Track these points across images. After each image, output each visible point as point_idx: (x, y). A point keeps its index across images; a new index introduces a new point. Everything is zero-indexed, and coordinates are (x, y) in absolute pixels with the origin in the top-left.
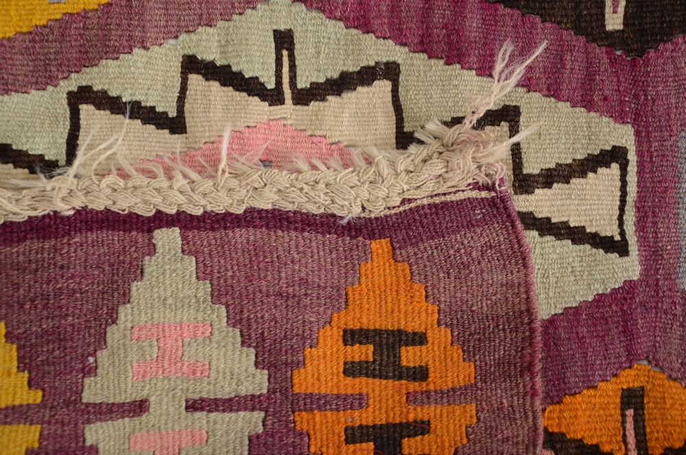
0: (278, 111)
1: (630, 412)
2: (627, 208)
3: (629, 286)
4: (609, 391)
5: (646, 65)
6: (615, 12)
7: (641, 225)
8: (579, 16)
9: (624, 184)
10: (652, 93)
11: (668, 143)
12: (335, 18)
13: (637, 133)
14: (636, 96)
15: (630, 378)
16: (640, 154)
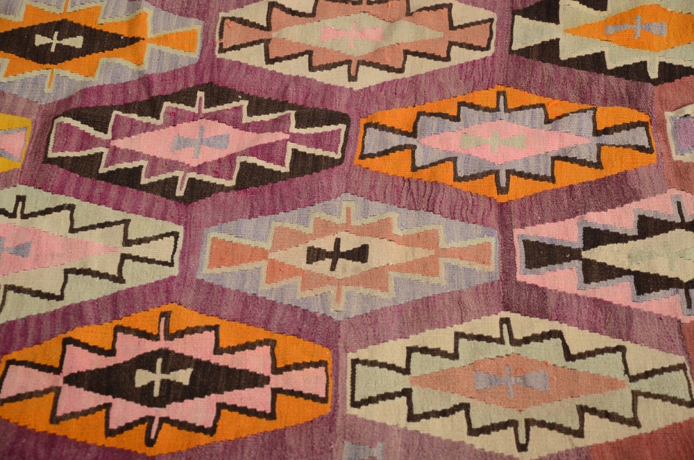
0: (13, 220)
1: (163, 319)
2: (176, 253)
3: (172, 278)
4: (155, 312)
5: (192, 207)
6: (181, 190)
7: (182, 258)
8: (164, 191)
9: (176, 244)
10: (193, 215)
11: (199, 232)
12: (48, 191)
13: (185, 229)
14: (187, 217)
15: (165, 308)
16: (185, 235)
